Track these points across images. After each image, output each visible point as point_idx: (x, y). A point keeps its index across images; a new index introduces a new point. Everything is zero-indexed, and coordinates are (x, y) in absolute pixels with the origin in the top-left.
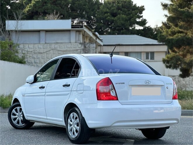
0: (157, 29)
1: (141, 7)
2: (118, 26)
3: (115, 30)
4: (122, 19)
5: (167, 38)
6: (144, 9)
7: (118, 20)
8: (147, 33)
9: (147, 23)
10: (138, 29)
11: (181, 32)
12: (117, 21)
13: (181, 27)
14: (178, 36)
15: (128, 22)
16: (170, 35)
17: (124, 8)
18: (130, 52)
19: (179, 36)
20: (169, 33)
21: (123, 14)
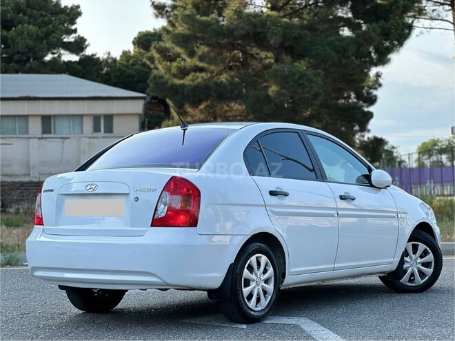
0: (110, 61)
1: (72, 8)
2: (19, 53)
3: (11, 63)
4: (28, 34)
5: (170, 83)
6: (79, 14)
7: (19, 38)
8: (89, 68)
9: (87, 46)
10: (66, 60)
11: (201, 70)
12: (17, 40)
13: (201, 59)
14: (194, 78)
15: (42, 43)
16: (175, 76)
17: (32, 8)
18: (55, 116)
19: (197, 78)
20: (174, 71)
21: (29, 24)
